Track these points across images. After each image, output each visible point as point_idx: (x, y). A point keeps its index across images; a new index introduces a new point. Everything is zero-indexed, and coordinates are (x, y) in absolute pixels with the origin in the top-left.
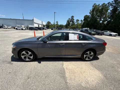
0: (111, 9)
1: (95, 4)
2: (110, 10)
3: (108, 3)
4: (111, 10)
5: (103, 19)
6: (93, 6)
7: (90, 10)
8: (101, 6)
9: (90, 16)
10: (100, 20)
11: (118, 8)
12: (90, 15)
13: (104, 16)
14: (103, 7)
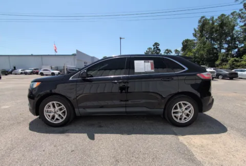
0: (242, 24)
2: (238, 26)
3: (232, 14)
4: (242, 26)
5: (226, 46)
6: (200, 21)
7: (195, 30)
8: (216, 20)
9: (195, 42)
10: (221, 47)
12: (194, 38)
13: (229, 38)
14: (222, 21)
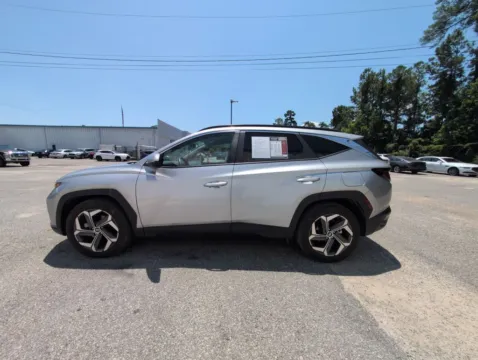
0: (433, 82)
1: (366, 71)
2: (426, 86)
3: (417, 65)
4: (432, 86)
5: (405, 118)
6: (362, 77)
7: (354, 90)
8: (390, 74)
9: (355, 110)
10: (397, 120)
11: (458, 80)
12: (352, 104)
13: (409, 106)
14: (400, 76)
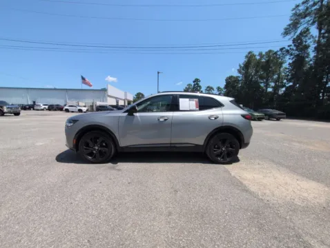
0: (291, 61)
1: (250, 53)
3: (281, 49)
5: (273, 84)
6: (246, 57)
7: (240, 66)
9: (240, 79)
10: (267, 85)
11: (307, 59)
12: (239, 75)
13: (275, 77)
14: (269, 56)
